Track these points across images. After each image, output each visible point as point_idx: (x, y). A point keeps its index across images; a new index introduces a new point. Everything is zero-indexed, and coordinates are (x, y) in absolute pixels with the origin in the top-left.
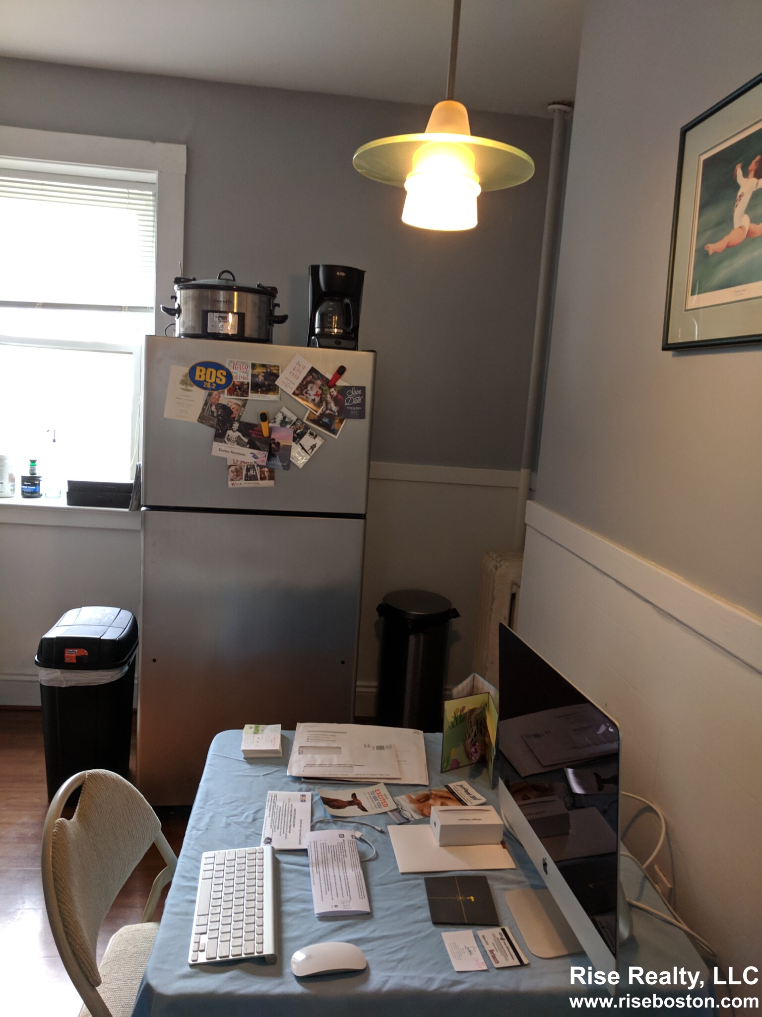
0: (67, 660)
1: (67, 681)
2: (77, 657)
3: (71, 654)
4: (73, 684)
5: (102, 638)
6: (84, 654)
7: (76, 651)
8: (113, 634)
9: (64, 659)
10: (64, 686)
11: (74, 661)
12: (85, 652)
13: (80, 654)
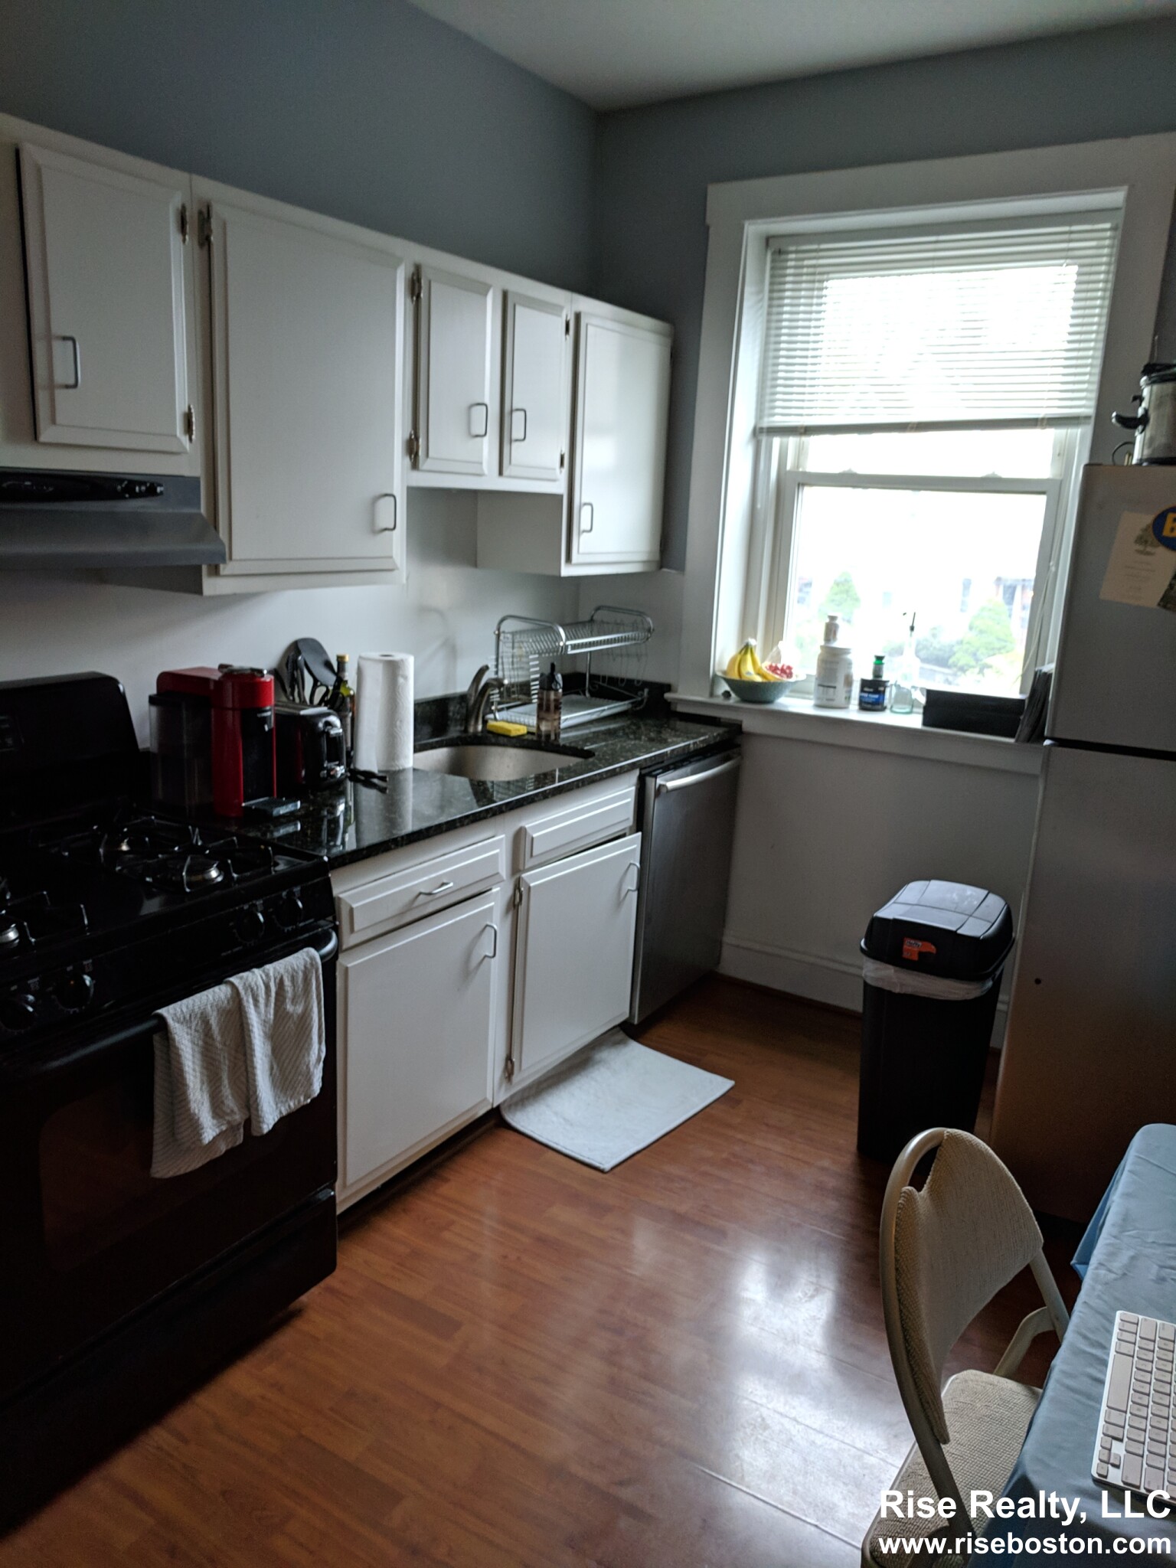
0: (906, 955)
1: (902, 985)
2: (920, 954)
3: (912, 948)
4: (909, 990)
5: (959, 932)
6: (931, 951)
7: (920, 943)
8: (976, 928)
9: (902, 953)
10: (897, 990)
11: (915, 958)
12: (932, 949)
13: (924, 950)
